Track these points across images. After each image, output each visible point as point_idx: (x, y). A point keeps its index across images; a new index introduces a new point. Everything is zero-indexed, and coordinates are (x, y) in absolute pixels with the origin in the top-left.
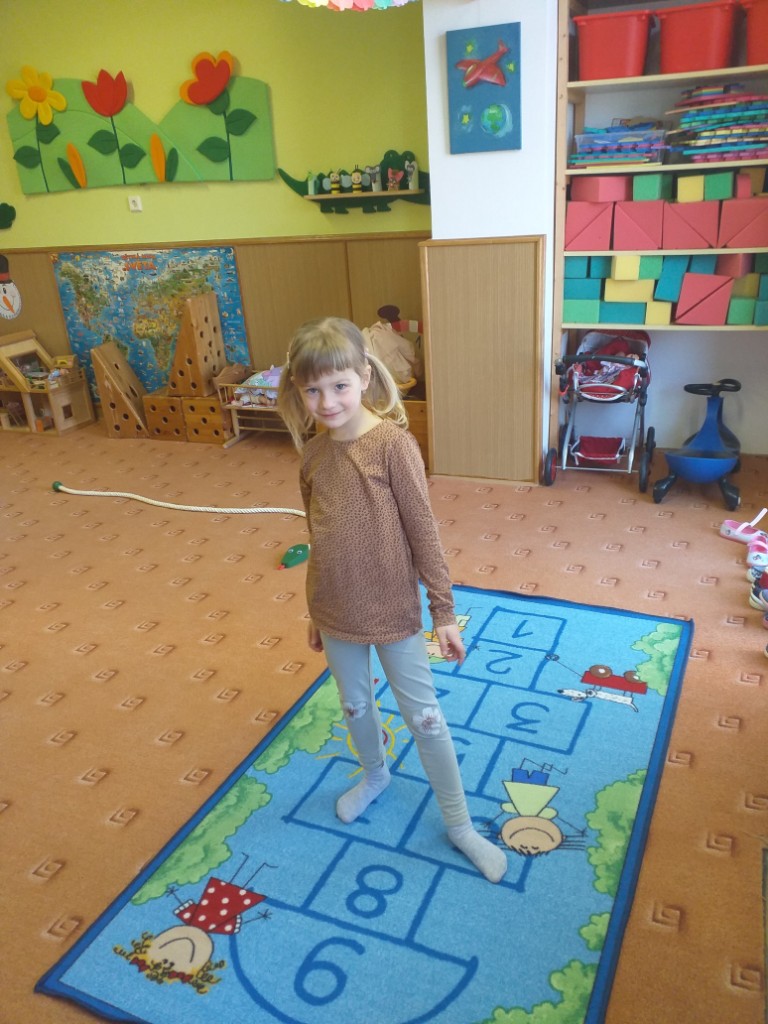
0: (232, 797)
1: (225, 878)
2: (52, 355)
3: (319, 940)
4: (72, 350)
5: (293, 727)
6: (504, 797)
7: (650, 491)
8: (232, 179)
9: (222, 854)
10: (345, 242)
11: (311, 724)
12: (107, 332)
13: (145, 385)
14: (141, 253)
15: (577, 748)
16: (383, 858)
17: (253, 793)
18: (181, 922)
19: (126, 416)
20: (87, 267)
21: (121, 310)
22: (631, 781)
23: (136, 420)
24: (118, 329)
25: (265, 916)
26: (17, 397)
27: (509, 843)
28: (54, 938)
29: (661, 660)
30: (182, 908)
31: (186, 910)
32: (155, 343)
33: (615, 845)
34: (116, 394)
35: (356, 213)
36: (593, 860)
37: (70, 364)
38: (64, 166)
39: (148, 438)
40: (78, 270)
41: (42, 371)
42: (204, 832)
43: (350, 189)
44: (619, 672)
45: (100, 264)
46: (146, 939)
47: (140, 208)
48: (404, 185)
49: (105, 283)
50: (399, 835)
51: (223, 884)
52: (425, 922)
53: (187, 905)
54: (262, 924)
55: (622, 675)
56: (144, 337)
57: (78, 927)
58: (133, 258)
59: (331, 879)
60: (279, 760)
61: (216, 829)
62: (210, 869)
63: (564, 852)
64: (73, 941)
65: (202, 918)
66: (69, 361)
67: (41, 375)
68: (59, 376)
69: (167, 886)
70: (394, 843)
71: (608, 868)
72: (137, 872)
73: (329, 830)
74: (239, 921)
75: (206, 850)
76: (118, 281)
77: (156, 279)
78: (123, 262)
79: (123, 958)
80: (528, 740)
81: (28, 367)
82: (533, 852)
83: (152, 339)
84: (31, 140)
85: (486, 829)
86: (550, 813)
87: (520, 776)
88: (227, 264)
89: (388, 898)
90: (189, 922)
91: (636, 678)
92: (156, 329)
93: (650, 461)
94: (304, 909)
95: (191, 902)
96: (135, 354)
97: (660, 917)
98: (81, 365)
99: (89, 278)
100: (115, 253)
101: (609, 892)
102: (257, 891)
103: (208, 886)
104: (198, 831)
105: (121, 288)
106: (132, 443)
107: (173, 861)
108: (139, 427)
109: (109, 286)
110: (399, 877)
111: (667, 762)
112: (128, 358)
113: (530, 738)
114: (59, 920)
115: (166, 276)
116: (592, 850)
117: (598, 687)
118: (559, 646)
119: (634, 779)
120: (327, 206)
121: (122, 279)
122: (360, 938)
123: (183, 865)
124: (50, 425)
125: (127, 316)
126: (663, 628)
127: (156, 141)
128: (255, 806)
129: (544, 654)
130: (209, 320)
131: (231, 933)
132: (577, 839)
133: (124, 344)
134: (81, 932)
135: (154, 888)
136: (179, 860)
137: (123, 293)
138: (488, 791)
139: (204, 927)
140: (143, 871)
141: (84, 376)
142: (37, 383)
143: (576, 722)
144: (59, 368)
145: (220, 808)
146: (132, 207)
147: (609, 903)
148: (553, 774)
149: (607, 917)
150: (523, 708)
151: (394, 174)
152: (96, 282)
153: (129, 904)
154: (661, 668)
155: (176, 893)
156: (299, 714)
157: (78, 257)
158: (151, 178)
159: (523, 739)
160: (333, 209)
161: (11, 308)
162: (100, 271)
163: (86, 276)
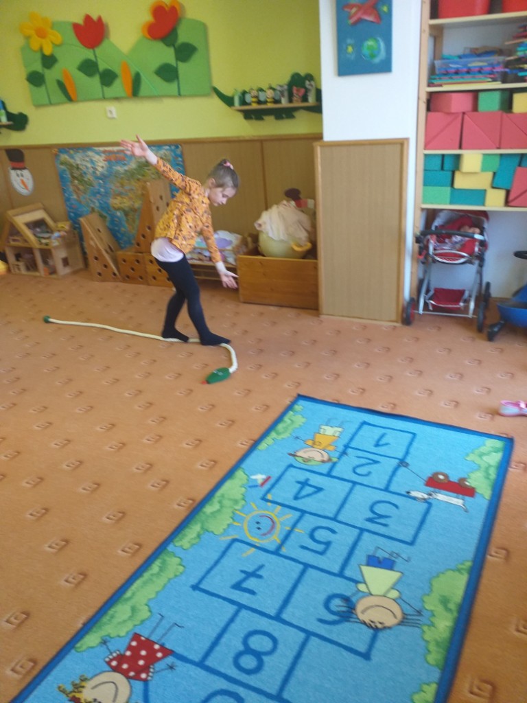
0: (155, 567)
1: (145, 633)
2: (55, 221)
3: (210, 691)
4: (70, 218)
5: (204, 513)
6: (360, 578)
7: (486, 331)
8: (180, 95)
9: (144, 613)
10: (261, 142)
11: (219, 511)
12: (92, 205)
13: (119, 244)
14: (115, 149)
15: (419, 540)
16: (264, 624)
17: (171, 564)
18: (109, 669)
19: (106, 266)
20: (78, 159)
21: (102, 190)
22: (459, 570)
23: (112, 269)
24: (100, 203)
25: (171, 668)
26: (30, 251)
27: (362, 617)
28: (15, 675)
29: (487, 469)
30: (111, 657)
31: (114, 659)
32: (126, 214)
33: (444, 624)
34: (99, 250)
35: (270, 119)
36: (427, 637)
37: (67, 228)
38: (61, 85)
39: (121, 281)
40: (72, 161)
41: (48, 232)
42: (134, 594)
43: (265, 102)
44: (454, 478)
45: (88, 156)
46: (82, 680)
47: (115, 116)
48: (305, 99)
49: (91, 170)
50: (277, 605)
51: (143, 638)
52: (293, 681)
53: (115, 655)
54: (168, 674)
55: (456, 481)
56: (119, 209)
57: (33, 668)
58: (110, 152)
59: (223, 640)
60: (192, 539)
61: (143, 592)
62: (135, 626)
63: (403, 628)
64: (29, 679)
65: (125, 666)
66: (66, 226)
67: (46, 235)
68: (60, 237)
69: (102, 638)
70: (273, 612)
71: (438, 644)
72: (80, 625)
73: (225, 599)
74: (152, 670)
75: (134, 610)
76: (100, 169)
77: (126, 168)
78: (103, 155)
79: (64, 696)
80: (381, 532)
81: (38, 230)
82: (379, 626)
83: (124, 211)
84: (38, 67)
85: (345, 605)
86: (394, 594)
87: (374, 561)
88: (177, 156)
89: (265, 658)
90: (116, 669)
91: (467, 483)
92: (126, 204)
93: (486, 307)
94: (201, 664)
95: (118, 652)
96: (112, 221)
97: (476, 690)
98: (75, 228)
99: (80, 167)
100: (96, 148)
101: (437, 665)
102: (168, 646)
103: (133, 639)
104: (128, 594)
105: (102, 174)
106: (109, 285)
107: (108, 617)
108: (115, 274)
109: (94, 173)
110: (275, 641)
111: (489, 557)
112: (108, 224)
113: (382, 530)
114: (20, 661)
115: (133, 165)
116: (425, 628)
117: (437, 490)
118: (410, 455)
119: (462, 569)
120: (249, 115)
121: (102, 167)
122: (241, 691)
123: (115, 621)
124: (53, 271)
125: (107, 194)
126: (491, 443)
127: (125, 67)
128: (171, 576)
129: (397, 461)
130: (164, 198)
131: (145, 681)
132: (414, 617)
133: (105, 214)
134: (35, 672)
135: (92, 639)
136: (112, 617)
137: (103, 177)
138: (348, 573)
139: (125, 673)
140: (85, 625)
141: (77, 237)
142: (44, 241)
143: (419, 518)
144: (59, 231)
145: (146, 575)
146: (109, 115)
147: (436, 675)
148: (399, 561)
149: (434, 686)
150: (379, 505)
151: (298, 91)
152: (85, 170)
153: (73, 651)
154: (487, 477)
155: (108, 644)
156: (210, 502)
157: (72, 152)
158: (123, 94)
159: (376, 530)
160: (253, 117)
161: (26, 187)
162: (87, 161)
163: (78, 165)
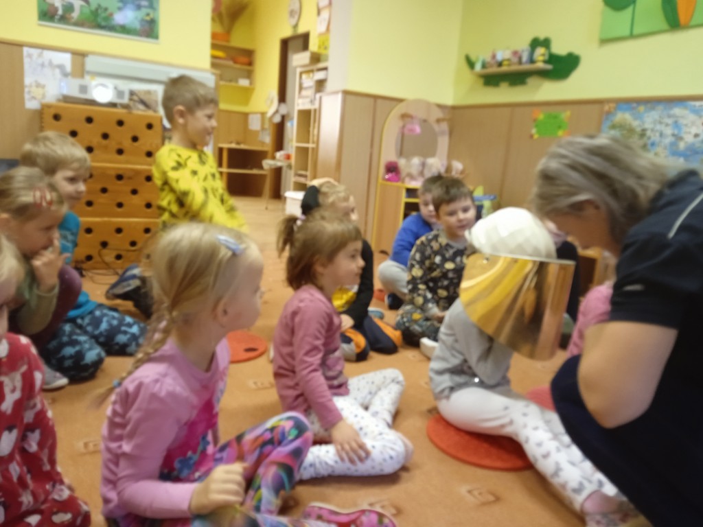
20: (649, 120)
40: (635, 124)
49: (668, 140)
76: (689, 139)
99: (648, 133)
109: (673, 144)
121: (696, 136)
152: (655, 137)
157: (642, 108)
162: (667, 125)
163: (644, 130)
